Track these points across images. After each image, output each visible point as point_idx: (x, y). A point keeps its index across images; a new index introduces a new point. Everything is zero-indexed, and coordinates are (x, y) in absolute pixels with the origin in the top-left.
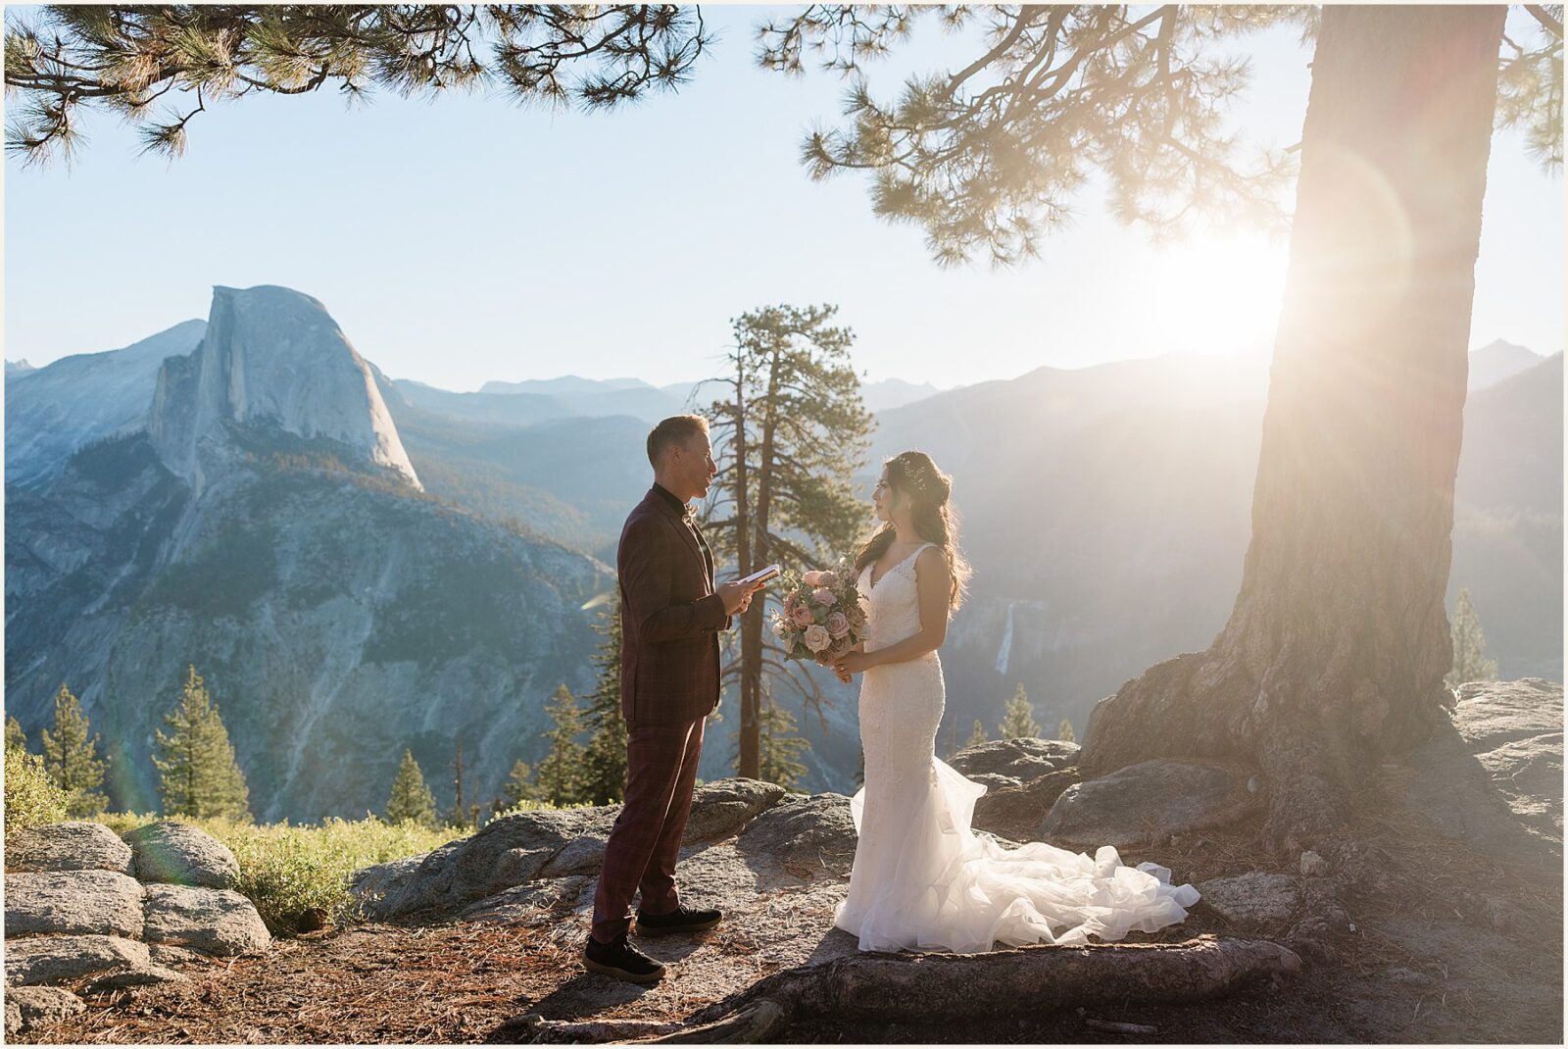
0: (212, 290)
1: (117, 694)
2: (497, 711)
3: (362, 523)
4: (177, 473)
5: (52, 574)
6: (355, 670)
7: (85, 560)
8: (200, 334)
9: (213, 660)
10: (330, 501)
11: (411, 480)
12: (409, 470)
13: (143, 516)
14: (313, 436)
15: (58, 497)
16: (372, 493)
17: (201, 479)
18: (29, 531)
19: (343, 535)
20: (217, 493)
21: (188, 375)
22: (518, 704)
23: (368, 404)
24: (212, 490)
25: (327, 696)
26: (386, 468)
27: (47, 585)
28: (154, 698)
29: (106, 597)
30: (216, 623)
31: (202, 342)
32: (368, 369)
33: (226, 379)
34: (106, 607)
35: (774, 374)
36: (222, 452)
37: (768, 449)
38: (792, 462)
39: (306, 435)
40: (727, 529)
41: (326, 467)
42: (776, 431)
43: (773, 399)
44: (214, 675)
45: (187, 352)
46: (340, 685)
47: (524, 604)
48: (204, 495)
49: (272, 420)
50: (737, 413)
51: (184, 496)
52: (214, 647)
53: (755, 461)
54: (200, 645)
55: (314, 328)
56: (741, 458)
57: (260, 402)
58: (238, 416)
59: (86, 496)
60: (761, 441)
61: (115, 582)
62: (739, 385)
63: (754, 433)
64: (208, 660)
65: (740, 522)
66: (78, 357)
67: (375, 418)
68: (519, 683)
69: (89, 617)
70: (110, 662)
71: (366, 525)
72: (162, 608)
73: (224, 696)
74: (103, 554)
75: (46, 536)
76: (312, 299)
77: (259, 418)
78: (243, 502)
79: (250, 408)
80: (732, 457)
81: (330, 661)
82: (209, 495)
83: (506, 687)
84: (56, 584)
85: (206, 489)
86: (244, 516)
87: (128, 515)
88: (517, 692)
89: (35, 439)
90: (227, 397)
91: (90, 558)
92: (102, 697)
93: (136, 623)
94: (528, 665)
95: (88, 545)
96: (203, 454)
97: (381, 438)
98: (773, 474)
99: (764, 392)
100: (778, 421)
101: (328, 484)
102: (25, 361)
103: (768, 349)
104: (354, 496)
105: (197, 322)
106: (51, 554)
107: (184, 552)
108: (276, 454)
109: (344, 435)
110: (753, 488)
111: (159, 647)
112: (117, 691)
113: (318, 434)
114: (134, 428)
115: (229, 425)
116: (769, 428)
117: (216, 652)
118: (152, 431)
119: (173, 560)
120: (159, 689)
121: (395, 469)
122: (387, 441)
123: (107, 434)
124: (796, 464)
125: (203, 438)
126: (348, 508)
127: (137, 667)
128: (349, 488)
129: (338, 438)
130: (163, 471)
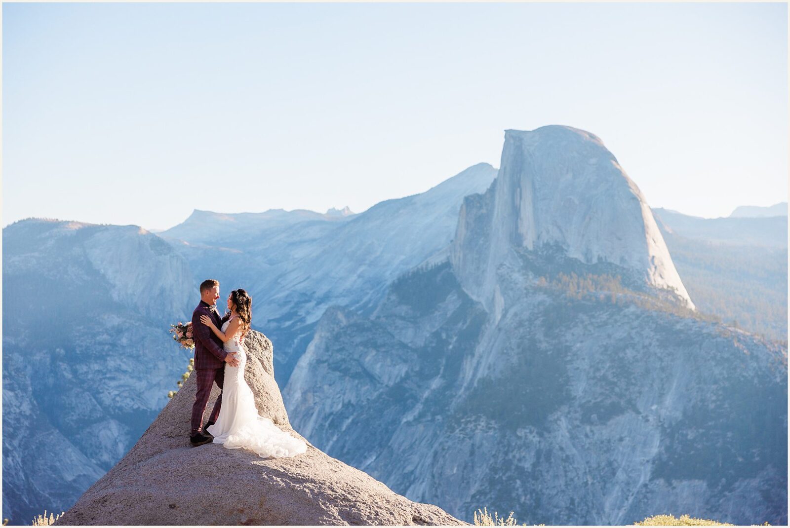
1: (439, 494)
3: (647, 342)
4: (474, 298)
5: (378, 385)
6: (645, 485)
7: (403, 375)
9: (517, 468)
10: (616, 321)
11: (685, 301)
12: (683, 293)
13: (448, 336)
14: (595, 261)
15: (383, 319)
16: (654, 314)
17: (500, 302)
18: (361, 348)
19: (630, 353)
20: (516, 314)
21: (484, 211)
24: (512, 311)
25: (619, 509)
26: (662, 290)
27: (376, 394)
28: (469, 500)
29: (420, 406)
30: (519, 434)
31: (495, 180)
33: (516, 212)
34: (421, 415)
36: (517, 277)
39: (589, 260)
41: (609, 289)
44: (518, 482)
45: (482, 190)
46: (631, 499)
48: (503, 316)
49: (559, 247)
52: (517, 456)
54: (506, 453)
55: (593, 161)
57: (548, 232)
58: (529, 243)
59: (403, 318)
61: (426, 394)
64: (513, 467)
66: (392, 201)
67: (651, 242)
69: (408, 424)
70: (433, 465)
71: (650, 344)
72: (474, 418)
73: (528, 502)
74: (417, 369)
75: (374, 353)
76: (592, 136)
77: (546, 246)
78: (538, 322)
79: (539, 237)
81: (621, 476)
82: (509, 316)
84: (381, 394)
85: (505, 311)
86: (540, 336)
87: (436, 335)
89: (359, 272)
90: (517, 228)
91: (407, 373)
92: (427, 495)
95: (405, 361)
97: (657, 263)
101: (612, 306)
102: (347, 208)
104: (638, 317)
106: (377, 369)
107: (489, 368)
108: (564, 279)
109: (623, 260)
111: (472, 453)
112: (439, 491)
113: (600, 259)
114: (438, 260)
115: (522, 253)
117: (520, 460)
118: (454, 262)
119: (479, 375)
120: (473, 491)
121: (670, 291)
122: (661, 263)
125: (502, 265)
126: (633, 329)
127: (455, 471)
128: (632, 309)
129: (617, 262)
130: (463, 296)
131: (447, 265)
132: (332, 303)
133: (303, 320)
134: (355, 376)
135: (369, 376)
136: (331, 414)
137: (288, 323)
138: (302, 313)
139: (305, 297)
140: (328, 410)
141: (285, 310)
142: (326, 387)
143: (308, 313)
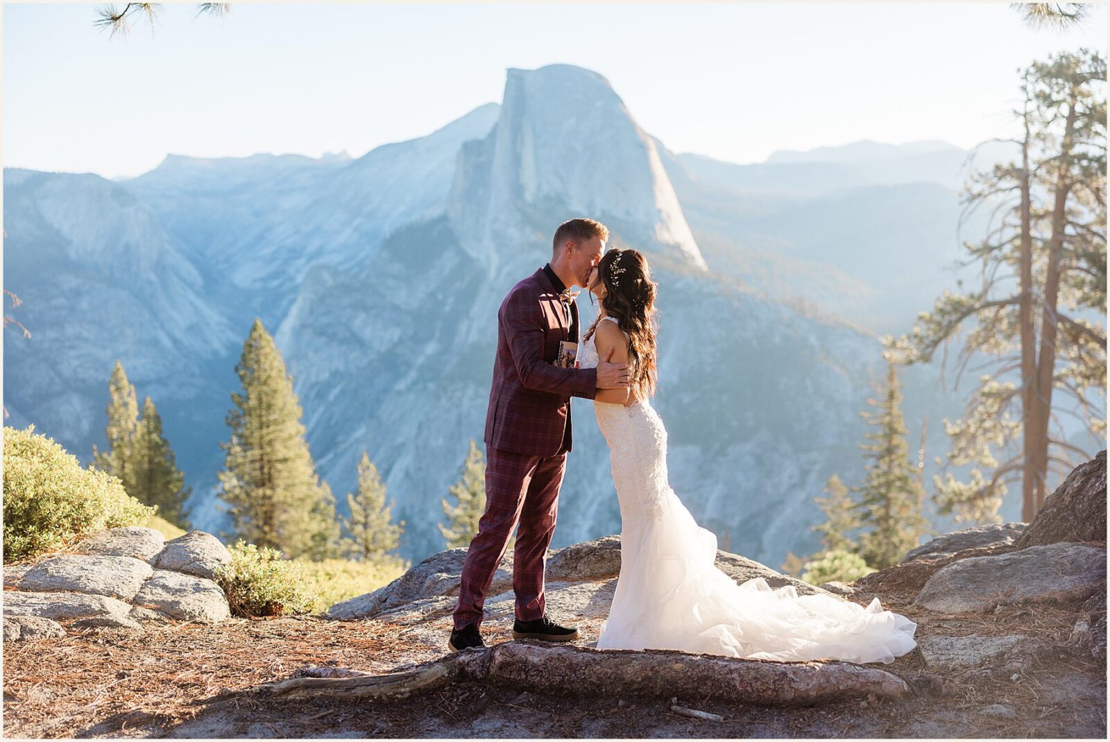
0: (505, 72)
1: (423, 466)
2: (781, 502)
4: (473, 254)
5: (369, 351)
7: (396, 339)
8: (494, 117)
11: (693, 258)
12: (691, 247)
13: (444, 297)
15: (373, 279)
18: (350, 311)
20: (511, 274)
21: (483, 159)
22: (802, 496)
23: (651, 179)
24: (507, 270)
26: (668, 245)
27: (365, 361)
29: (413, 374)
31: (496, 124)
32: (651, 144)
33: (517, 160)
34: (414, 383)
35: (1070, 131)
36: (513, 233)
37: (1060, 216)
38: (1089, 230)
40: (1009, 308)
42: (1070, 195)
43: (1066, 159)
45: (481, 136)
47: (810, 389)
48: (498, 275)
49: (560, 200)
50: (1024, 178)
51: (480, 277)
53: (1043, 231)
55: (599, 104)
56: (1026, 227)
57: (549, 182)
58: (529, 196)
59: (396, 278)
60: (1051, 208)
61: (421, 360)
62: (1025, 145)
63: (1043, 198)
65: (1025, 300)
66: (389, 145)
67: (658, 194)
68: (804, 474)
69: (399, 393)
70: (417, 436)
72: (461, 385)
74: (411, 333)
75: (364, 316)
76: (599, 76)
77: (547, 198)
79: (539, 188)
80: (1015, 226)
82: (504, 276)
83: (791, 477)
84: (372, 361)
85: (499, 270)
87: (432, 295)
88: (802, 483)
89: (355, 225)
90: (518, 178)
91: (400, 337)
92: (412, 468)
93: (438, 398)
94: (815, 455)
95: (398, 325)
96: (498, 237)
97: (663, 214)
98: (1065, 245)
99: (1055, 151)
100: (1073, 184)
102: (345, 152)
103: (1064, 101)
105: (490, 106)
106: (367, 333)
107: (481, 332)
109: (628, 213)
110: (1040, 262)
111: (459, 423)
112: (424, 463)
114: (435, 212)
115: (520, 206)
116: (1061, 194)
118: (452, 215)
119: (470, 339)
121: (677, 247)
122: (669, 217)
123: (414, 218)
124: (1095, 234)
125: (497, 219)
127: (440, 442)
129: (621, 216)
130: (461, 253)
131: (444, 218)
132: (323, 260)
133: (292, 279)
134: (342, 342)
135: (357, 341)
136: (317, 383)
137: (275, 283)
138: (291, 271)
139: (294, 253)
140: (313, 379)
141: (272, 268)
142: (311, 355)
143: (298, 271)
